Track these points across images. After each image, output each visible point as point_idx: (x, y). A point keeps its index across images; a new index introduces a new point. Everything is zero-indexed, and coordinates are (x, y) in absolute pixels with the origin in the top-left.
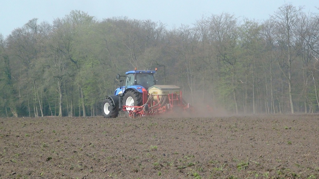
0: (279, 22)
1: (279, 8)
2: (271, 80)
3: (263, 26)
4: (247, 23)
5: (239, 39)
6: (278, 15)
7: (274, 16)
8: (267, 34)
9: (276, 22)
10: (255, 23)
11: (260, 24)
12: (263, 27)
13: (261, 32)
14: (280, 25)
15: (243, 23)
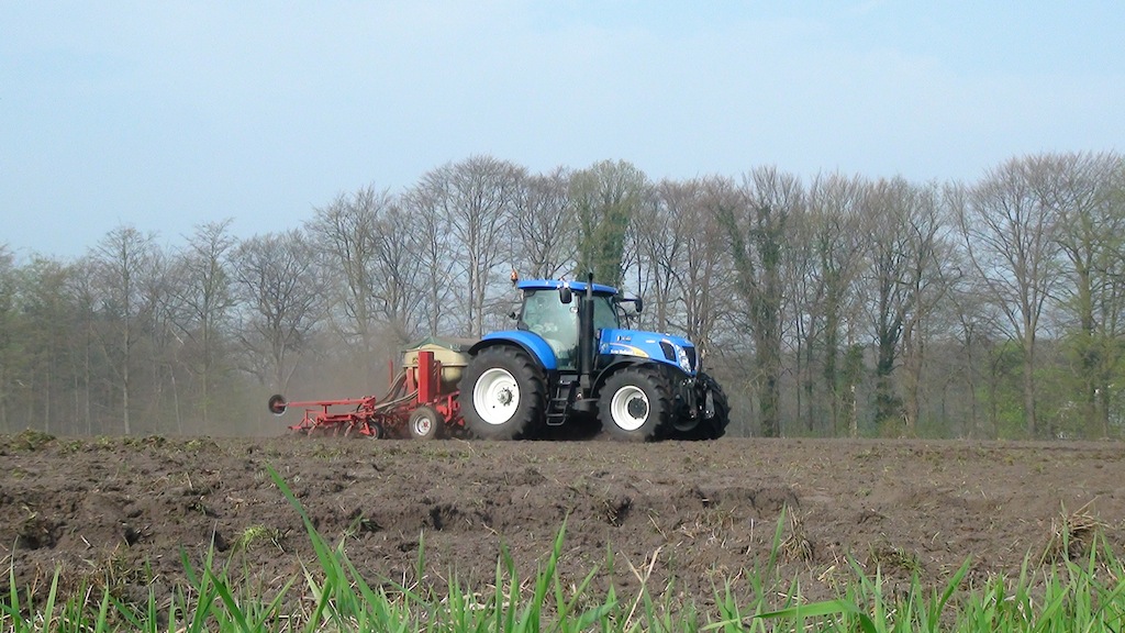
0: (108, 263)
1: (109, 234)
2: (87, 381)
3: (71, 269)
4: (38, 261)
5: (18, 294)
6: (106, 249)
7: (97, 249)
8: (80, 285)
9: (100, 262)
10: (54, 263)
11: (65, 265)
12: (73, 272)
13: (67, 281)
14: (109, 268)
15: (28, 262)
